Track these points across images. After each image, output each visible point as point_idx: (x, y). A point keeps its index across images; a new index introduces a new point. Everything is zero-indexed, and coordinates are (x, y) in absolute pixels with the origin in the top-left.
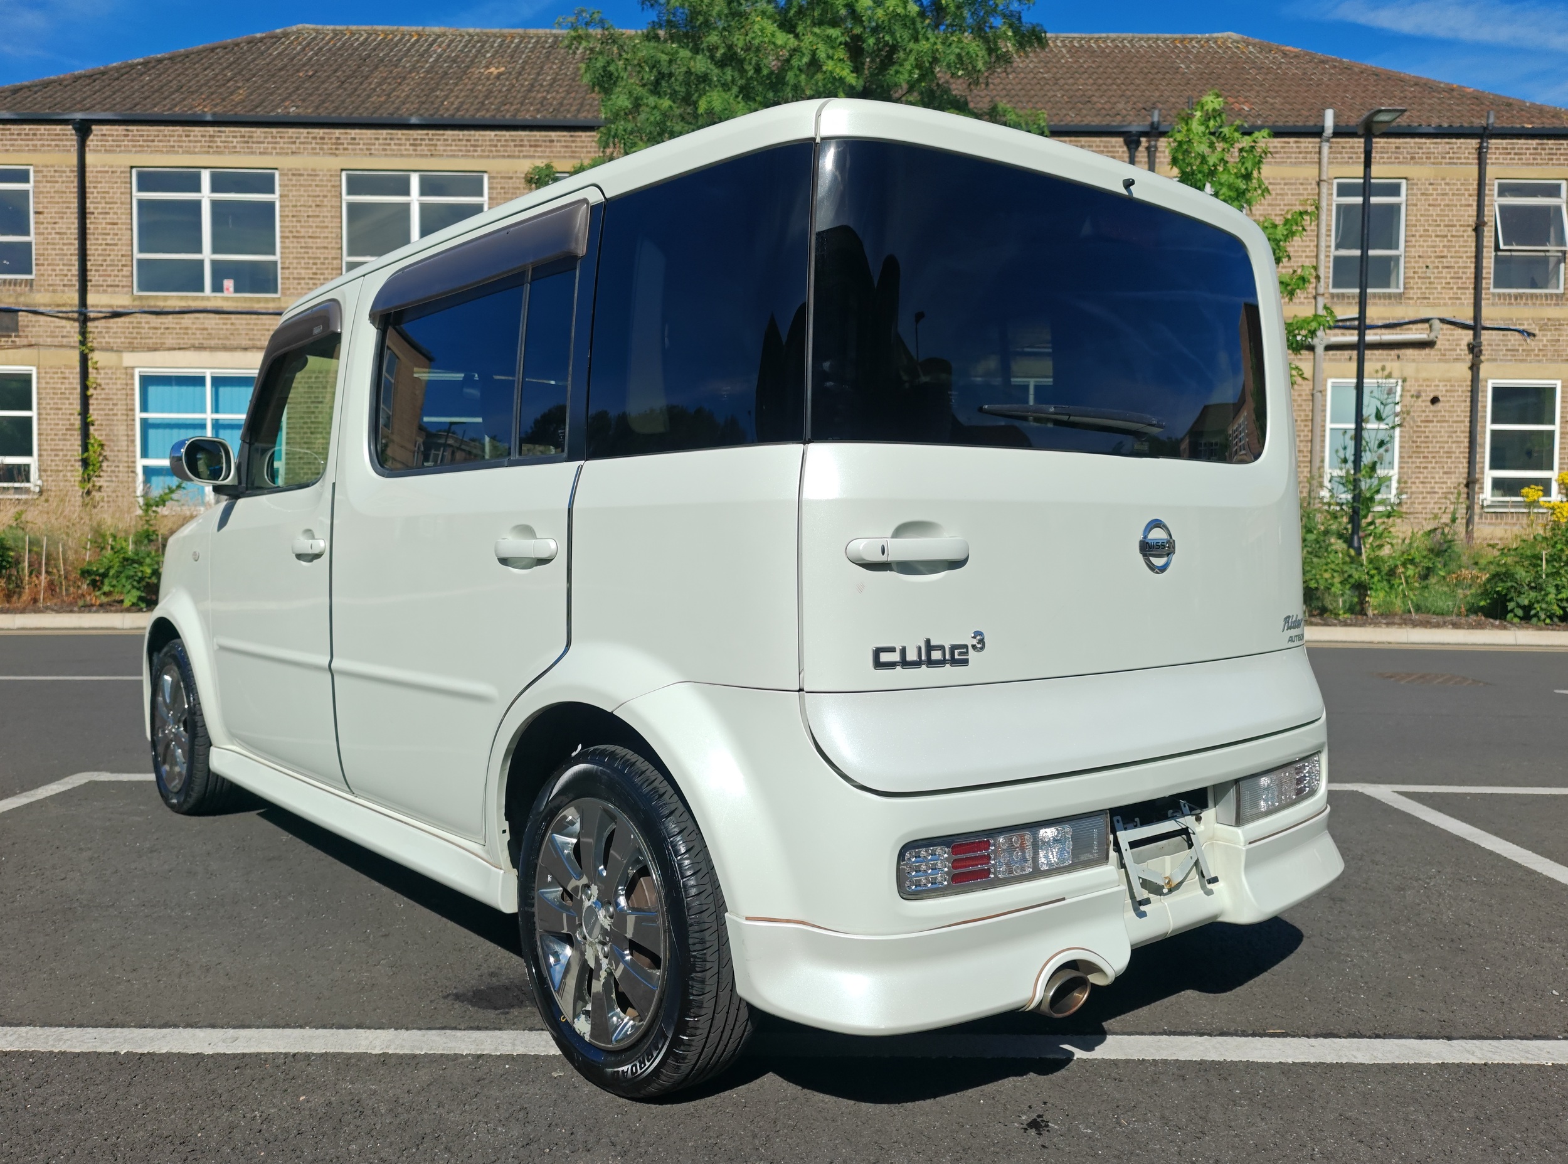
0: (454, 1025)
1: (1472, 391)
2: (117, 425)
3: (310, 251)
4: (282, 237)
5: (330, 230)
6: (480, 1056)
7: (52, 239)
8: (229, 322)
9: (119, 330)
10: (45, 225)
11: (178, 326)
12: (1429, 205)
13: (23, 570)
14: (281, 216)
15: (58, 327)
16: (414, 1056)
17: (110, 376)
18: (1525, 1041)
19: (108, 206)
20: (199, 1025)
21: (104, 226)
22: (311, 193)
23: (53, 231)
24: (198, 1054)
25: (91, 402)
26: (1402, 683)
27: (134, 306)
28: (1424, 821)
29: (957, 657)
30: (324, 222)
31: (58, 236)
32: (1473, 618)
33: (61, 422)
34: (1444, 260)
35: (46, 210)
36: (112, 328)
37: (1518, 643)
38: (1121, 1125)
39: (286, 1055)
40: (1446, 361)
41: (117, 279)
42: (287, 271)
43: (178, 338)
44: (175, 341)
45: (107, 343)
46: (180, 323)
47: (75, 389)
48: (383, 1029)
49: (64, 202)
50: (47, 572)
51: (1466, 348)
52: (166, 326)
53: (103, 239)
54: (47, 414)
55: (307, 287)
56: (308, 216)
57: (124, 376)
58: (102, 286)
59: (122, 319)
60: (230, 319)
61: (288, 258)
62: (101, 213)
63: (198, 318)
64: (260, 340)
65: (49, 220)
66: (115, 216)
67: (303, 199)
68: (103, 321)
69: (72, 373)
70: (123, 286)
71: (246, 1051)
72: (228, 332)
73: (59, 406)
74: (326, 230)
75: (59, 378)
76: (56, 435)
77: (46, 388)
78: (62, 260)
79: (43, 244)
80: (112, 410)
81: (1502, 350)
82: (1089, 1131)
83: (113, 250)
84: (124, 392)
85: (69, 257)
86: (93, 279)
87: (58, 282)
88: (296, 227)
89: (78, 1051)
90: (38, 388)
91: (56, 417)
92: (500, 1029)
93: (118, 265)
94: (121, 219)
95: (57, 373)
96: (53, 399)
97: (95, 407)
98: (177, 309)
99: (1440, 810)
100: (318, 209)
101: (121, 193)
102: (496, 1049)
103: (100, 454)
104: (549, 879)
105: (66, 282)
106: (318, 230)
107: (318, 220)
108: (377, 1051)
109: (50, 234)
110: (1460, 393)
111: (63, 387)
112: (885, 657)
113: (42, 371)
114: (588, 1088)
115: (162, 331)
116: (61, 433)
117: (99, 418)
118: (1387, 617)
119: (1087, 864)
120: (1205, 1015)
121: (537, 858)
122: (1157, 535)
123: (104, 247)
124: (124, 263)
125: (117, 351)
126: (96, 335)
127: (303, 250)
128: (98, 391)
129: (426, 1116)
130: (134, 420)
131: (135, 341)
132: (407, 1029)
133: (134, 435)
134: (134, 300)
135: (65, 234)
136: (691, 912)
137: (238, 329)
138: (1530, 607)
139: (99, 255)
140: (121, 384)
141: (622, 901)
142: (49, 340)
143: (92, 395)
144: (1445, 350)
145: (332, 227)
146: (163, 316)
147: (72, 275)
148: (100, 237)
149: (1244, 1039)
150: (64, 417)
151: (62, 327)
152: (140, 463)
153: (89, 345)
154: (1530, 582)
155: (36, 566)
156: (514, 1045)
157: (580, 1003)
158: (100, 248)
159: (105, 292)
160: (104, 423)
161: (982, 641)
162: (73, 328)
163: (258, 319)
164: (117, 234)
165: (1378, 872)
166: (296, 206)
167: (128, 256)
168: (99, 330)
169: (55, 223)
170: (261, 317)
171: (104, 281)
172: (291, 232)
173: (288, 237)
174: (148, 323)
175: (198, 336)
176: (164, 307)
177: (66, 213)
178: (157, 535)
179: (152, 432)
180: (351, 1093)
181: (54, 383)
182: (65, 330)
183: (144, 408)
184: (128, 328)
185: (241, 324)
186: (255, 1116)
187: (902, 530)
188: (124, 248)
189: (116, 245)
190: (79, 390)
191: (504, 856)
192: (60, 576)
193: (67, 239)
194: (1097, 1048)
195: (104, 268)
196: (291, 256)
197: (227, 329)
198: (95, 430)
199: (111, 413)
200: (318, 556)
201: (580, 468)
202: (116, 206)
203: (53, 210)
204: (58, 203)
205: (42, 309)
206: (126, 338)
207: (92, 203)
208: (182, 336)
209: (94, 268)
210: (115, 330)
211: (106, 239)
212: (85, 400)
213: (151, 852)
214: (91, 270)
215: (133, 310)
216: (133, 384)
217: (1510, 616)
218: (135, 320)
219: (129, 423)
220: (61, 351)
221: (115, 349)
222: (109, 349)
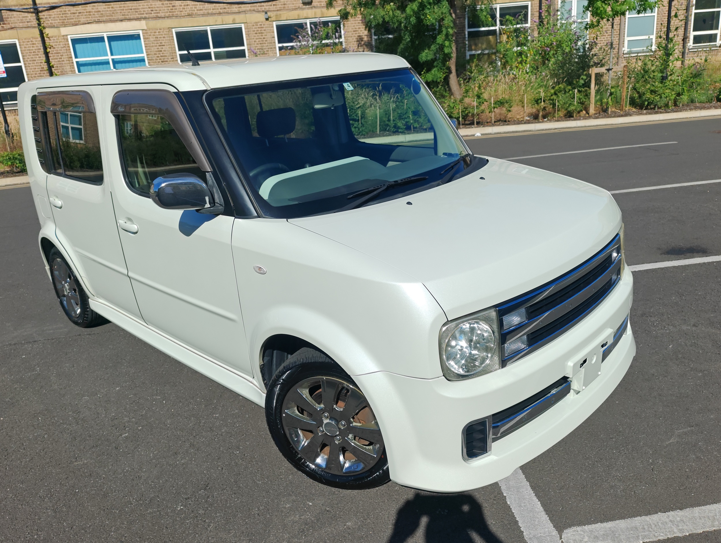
2: (65, 66)
8: (110, 6)
9: (56, 16)
11: (85, 11)
15: (24, 17)
17: (56, 41)
25: (49, 55)
27: (61, 3)
33: (37, 67)
36: (52, 15)
43: (87, 18)
44: (85, 19)
45: (51, 23)
47: (40, 49)
52: (79, 11)
54: (29, 64)
57: (63, 40)
59: (56, 10)
63: (94, 6)
64: (128, 15)
68: (46, 12)
69: (37, 41)
72: (111, 12)
73: (34, 59)
75: (30, 44)
76: (36, 74)
77: (25, 50)
80: (61, 58)
84: (65, 48)
90: (21, 51)
91: (34, 65)
95: (29, 42)
96: (30, 55)
97: (52, 58)
111: (34, 49)
113: (21, 41)
115: (78, 14)
116: (38, 72)
117: (56, 63)
125: (57, 27)
126: (44, 19)
128: (52, 49)
130: (73, 63)
131: (65, 21)
133: (75, 71)
137: (115, 10)
140: (63, 45)
142: (21, 24)
143: (49, 52)
146: (77, 7)
150: (37, 64)
151: (26, 17)
153: (42, 25)
160: (58, 66)
162: (32, 17)
163: (125, 4)
168: (45, 17)
170: (126, 2)
174: (69, 11)
175: (96, 16)
176: (76, 1)
179: (83, 68)
181: (28, 47)
182: (28, 18)
183: (76, 57)
184: (60, 14)
185: (117, 7)
190: (42, 50)
197: (110, 11)
198: (55, 70)
199: (61, 60)
205: (13, 8)
206: (60, 20)
208: (88, 16)
210: (54, 16)
212: (47, 54)
215: (61, 5)
216: (68, 44)
218: (63, 10)
219: (71, 64)
220: (29, 30)
221: (56, 26)
222: (53, 27)
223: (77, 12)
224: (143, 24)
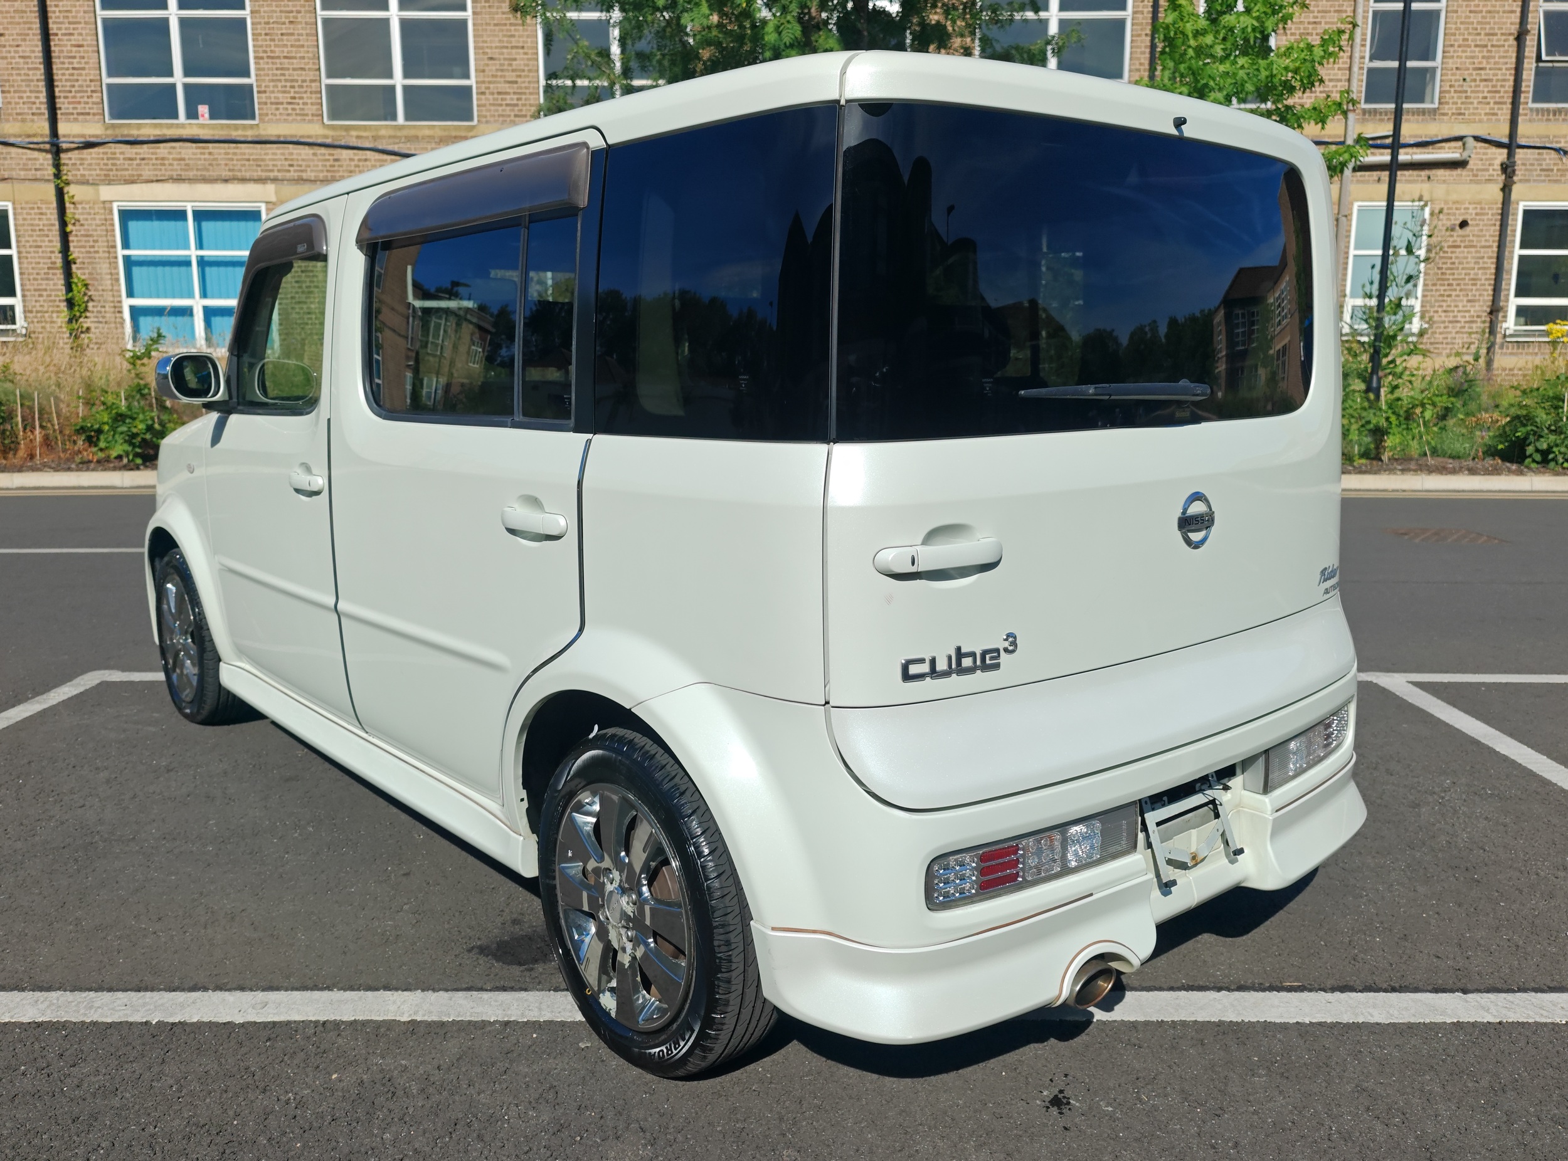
0: (479, 985)
1: (1502, 214)
2: (99, 263)
3: (287, 72)
4: (256, 58)
5: (306, 49)
6: (507, 1024)
7: (16, 63)
8: (207, 151)
9: (94, 162)
10: (8, 48)
11: (154, 157)
12: (1471, 12)
13: (17, 425)
14: (253, 34)
15: (30, 159)
16: (442, 1024)
17: (88, 211)
18: (1539, 995)
19: (72, 26)
20: (228, 987)
21: (69, 48)
22: (283, 9)
23: (17, 55)
24: (229, 1022)
25: (71, 238)
26: (1417, 541)
27: (107, 136)
28: (1439, 719)
29: (988, 661)
30: (299, 40)
31: (22, 61)
32: (1489, 462)
33: (42, 261)
34: (1483, 72)
35: (6, 32)
36: (86, 159)
37: (1534, 489)
38: (1140, 1100)
39: (316, 1022)
40: (1478, 182)
41: (87, 106)
42: (264, 95)
43: (155, 170)
44: (152, 173)
45: (82, 175)
46: (156, 154)
47: (53, 225)
48: (410, 990)
49: (25, 23)
50: (41, 427)
51: (1499, 167)
52: (142, 156)
53: (69, 63)
54: (27, 252)
55: (286, 112)
56: (282, 34)
57: (102, 211)
58: (73, 114)
59: (96, 150)
60: (208, 148)
61: (264, 80)
62: (65, 34)
63: (174, 148)
64: (240, 171)
65: (11, 43)
66: (80, 38)
67: (275, 15)
68: (76, 152)
69: (49, 208)
70: (94, 114)
71: (277, 1019)
72: (207, 163)
73: (39, 244)
74: (302, 49)
75: (35, 214)
76: (38, 274)
77: (24, 225)
78: (28, 86)
79: (7, 69)
80: (93, 247)
81: (1536, 170)
82: (1110, 1109)
83: (80, 75)
84: (104, 228)
85: (35, 83)
86: (63, 106)
87: (26, 111)
88: (270, 46)
89: (109, 1020)
90: (16, 225)
91: (37, 255)
92: (526, 990)
93: (87, 92)
94: (86, 40)
95: (33, 208)
96: (32, 236)
97: (75, 244)
98: (152, 138)
99: (1455, 706)
100: (292, 26)
101: (85, 12)
102: (523, 1015)
103: (85, 294)
104: (570, 854)
105: (34, 111)
106: (294, 49)
107: (293, 38)
108: (405, 1018)
109: (13, 58)
110: (1490, 216)
111: (41, 223)
112: (914, 669)
113: (18, 206)
114: (615, 1061)
115: (138, 161)
116: (43, 272)
117: (81, 255)
118: (1405, 463)
119: (1115, 856)
120: (1223, 965)
121: (557, 833)
122: (1197, 508)
123: (71, 71)
124: (93, 88)
125: (92, 184)
126: (70, 167)
127: (279, 72)
128: (77, 227)
129: (457, 1098)
130: (116, 258)
131: (111, 173)
132: (434, 990)
133: (118, 274)
134: (107, 129)
135: (29, 57)
136: (716, 915)
137: (216, 159)
138: (1549, 450)
139: (66, 80)
140: (100, 220)
141: (645, 889)
142: (22, 173)
143: (71, 232)
144: (1477, 170)
145: (308, 46)
146: (138, 146)
147: (41, 103)
148: (66, 61)
149: (1261, 994)
150: (45, 255)
151: (35, 159)
152: (127, 303)
153: (64, 178)
154: (1550, 426)
155: (30, 420)
156: (540, 1009)
157: (604, 978)
158: (67, 72)
159: (76, 120)
160: (86, 261)
161: (1014, 644)
162: (46, 160)
163: (237, 148)
164: (83, 58)
165: (1393, 784)
166: (268, 23)
167: (97, 81)
168: (73, 161)
169: (18, 46)
170: (239, 145)
171: (74, 108)
172: (265, 52)
173: (262, 58)
174: (122, 153)
175: (175, 167)
176: (138, 136)
177: (28, 35)
178: (149, 389)
179: (136, 270)
180: (383, 1070)
181: (31, 219)
182: (38, 162)
183: (126, 245)
184: (103, 159)
185: (220, 154)
186: (289, 1099)
187: (932, 536)
188: (92, 72)
189: (83, 69)
190: (57, 227)
191: (523, 823)
192: (54, 431)
193: (32, 63)
194: (1116, 1008)
195: (73, 94)
196: (267, 78)
197: (205, 159)
198: (78, 269)
199: (92, 250)
200: (317, 493)
201: (589, 442)
202: (79, 26)
203: (14, 32)
204: (19, 23)
205: (12, 140)
206: (101, 169)
207: (55, 23)
208: (159, 167)
209: (62, 95)
210: (89, 162)
211: (72, 63)
212: (65, 237)
213: (168, 771)
214: (60, 97)
215: (106, 140)
216: (112, 219)
217: (1528, 461)
218: (110, 151)
219: (112, 260)
220: (36, 185)
221: (91, 182)
222: (85, 182)
223: (138, 157)
224: (269, 191)
